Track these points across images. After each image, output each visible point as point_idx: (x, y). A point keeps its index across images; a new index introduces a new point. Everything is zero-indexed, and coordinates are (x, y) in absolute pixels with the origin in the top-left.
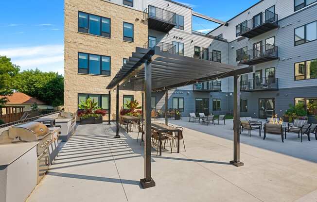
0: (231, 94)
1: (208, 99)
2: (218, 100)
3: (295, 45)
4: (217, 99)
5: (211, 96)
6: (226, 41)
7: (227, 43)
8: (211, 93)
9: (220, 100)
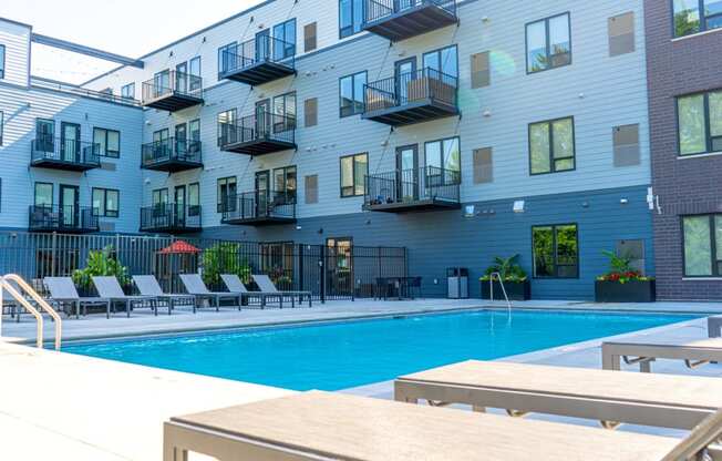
7: (141, 111)
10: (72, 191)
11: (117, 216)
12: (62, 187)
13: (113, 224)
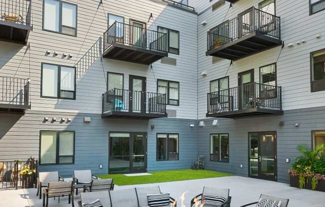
0: (202, 124)
1: (145, 134)
2: (170, 136)
3: (311, 13)
4: (168, 134)
5: (153, 127)
6: (193, 12)
7: (196, 16)
8: (153, 122)
9: (176, 137)
10: (140, 82)
11: (178, 105)
12: (132, 78)
13: (175, 111)
